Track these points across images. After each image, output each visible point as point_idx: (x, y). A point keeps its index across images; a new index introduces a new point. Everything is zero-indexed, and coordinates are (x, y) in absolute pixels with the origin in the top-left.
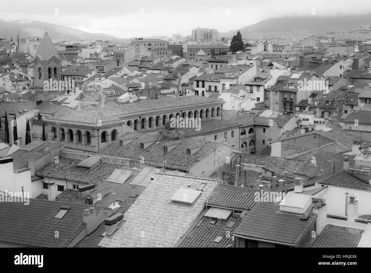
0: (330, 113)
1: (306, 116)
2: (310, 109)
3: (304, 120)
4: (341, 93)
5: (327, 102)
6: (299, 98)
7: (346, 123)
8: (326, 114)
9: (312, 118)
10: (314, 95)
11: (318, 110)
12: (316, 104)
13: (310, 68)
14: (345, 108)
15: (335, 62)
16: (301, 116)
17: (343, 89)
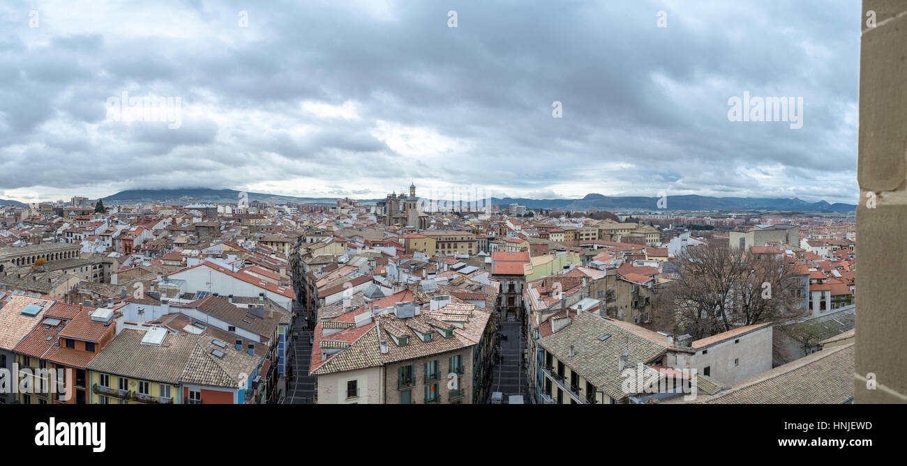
0: (156, 253)
1: (139, 256)
2: (142, 252)
3: (137, 258)
4: (163, 240)
5: (154, 246)
6: (135, 244)
7: (164, 260)
8: (153, 255)
9: (142, 257)
10: (145, 242)
11: (147, 251)
12: (146, 247)
13: (144, 223)
14: (166, 250)
15: (160, 220)
16: (136, 256)
17: (165, 238)
